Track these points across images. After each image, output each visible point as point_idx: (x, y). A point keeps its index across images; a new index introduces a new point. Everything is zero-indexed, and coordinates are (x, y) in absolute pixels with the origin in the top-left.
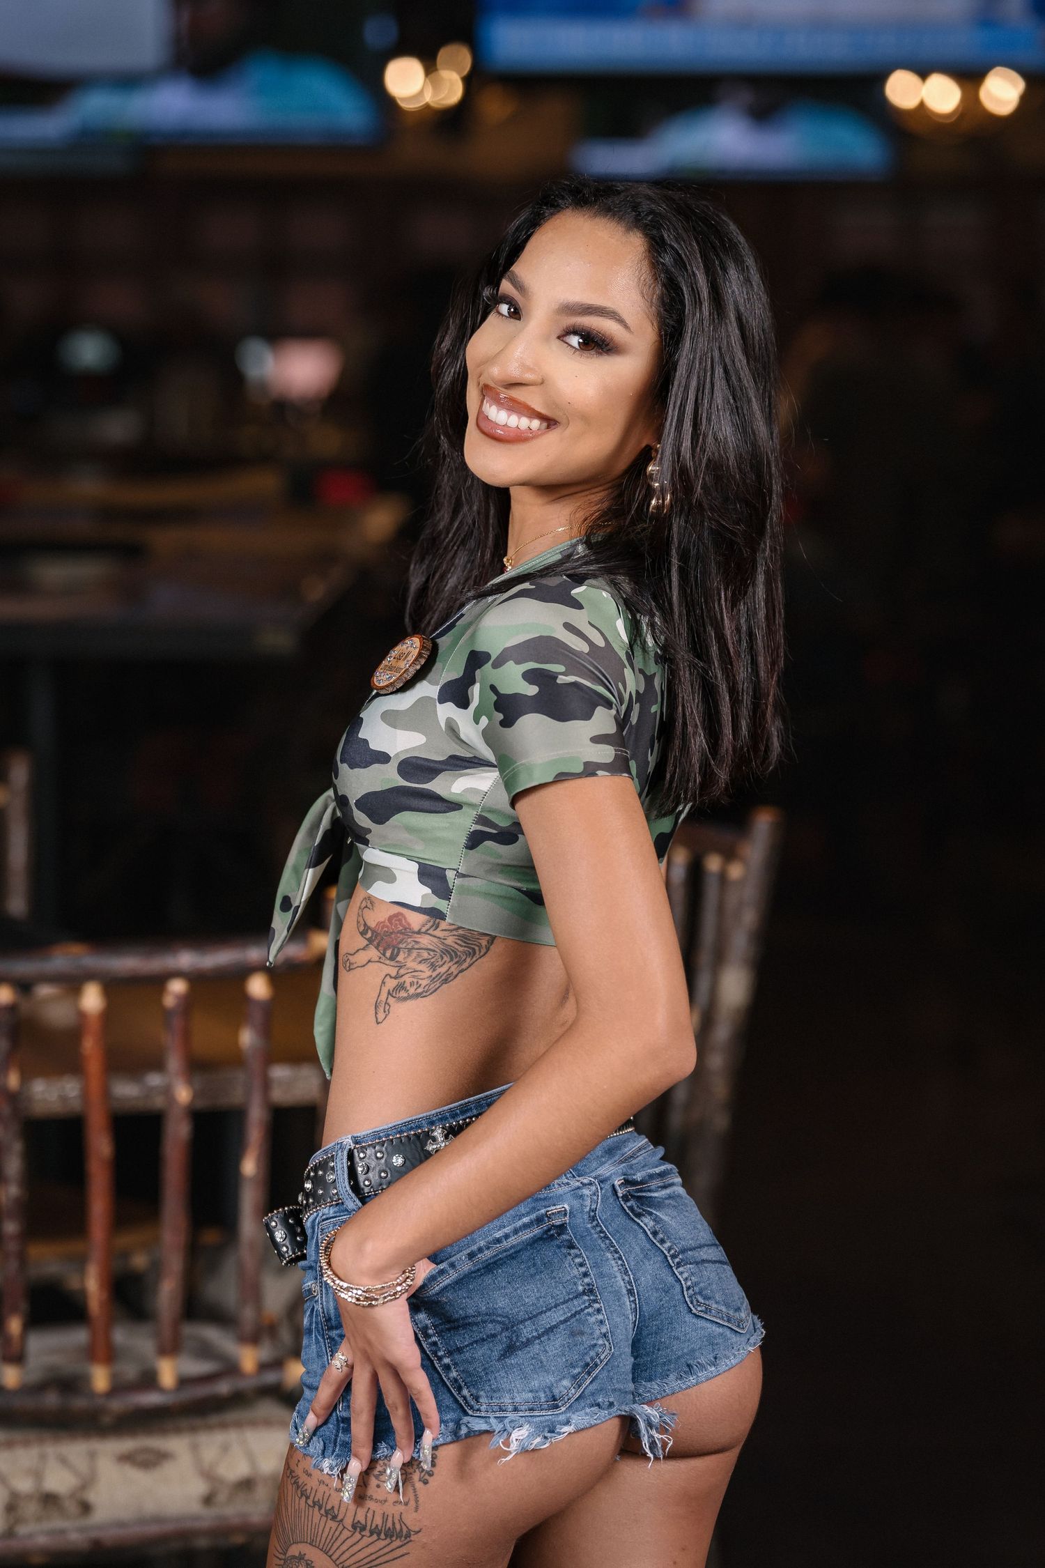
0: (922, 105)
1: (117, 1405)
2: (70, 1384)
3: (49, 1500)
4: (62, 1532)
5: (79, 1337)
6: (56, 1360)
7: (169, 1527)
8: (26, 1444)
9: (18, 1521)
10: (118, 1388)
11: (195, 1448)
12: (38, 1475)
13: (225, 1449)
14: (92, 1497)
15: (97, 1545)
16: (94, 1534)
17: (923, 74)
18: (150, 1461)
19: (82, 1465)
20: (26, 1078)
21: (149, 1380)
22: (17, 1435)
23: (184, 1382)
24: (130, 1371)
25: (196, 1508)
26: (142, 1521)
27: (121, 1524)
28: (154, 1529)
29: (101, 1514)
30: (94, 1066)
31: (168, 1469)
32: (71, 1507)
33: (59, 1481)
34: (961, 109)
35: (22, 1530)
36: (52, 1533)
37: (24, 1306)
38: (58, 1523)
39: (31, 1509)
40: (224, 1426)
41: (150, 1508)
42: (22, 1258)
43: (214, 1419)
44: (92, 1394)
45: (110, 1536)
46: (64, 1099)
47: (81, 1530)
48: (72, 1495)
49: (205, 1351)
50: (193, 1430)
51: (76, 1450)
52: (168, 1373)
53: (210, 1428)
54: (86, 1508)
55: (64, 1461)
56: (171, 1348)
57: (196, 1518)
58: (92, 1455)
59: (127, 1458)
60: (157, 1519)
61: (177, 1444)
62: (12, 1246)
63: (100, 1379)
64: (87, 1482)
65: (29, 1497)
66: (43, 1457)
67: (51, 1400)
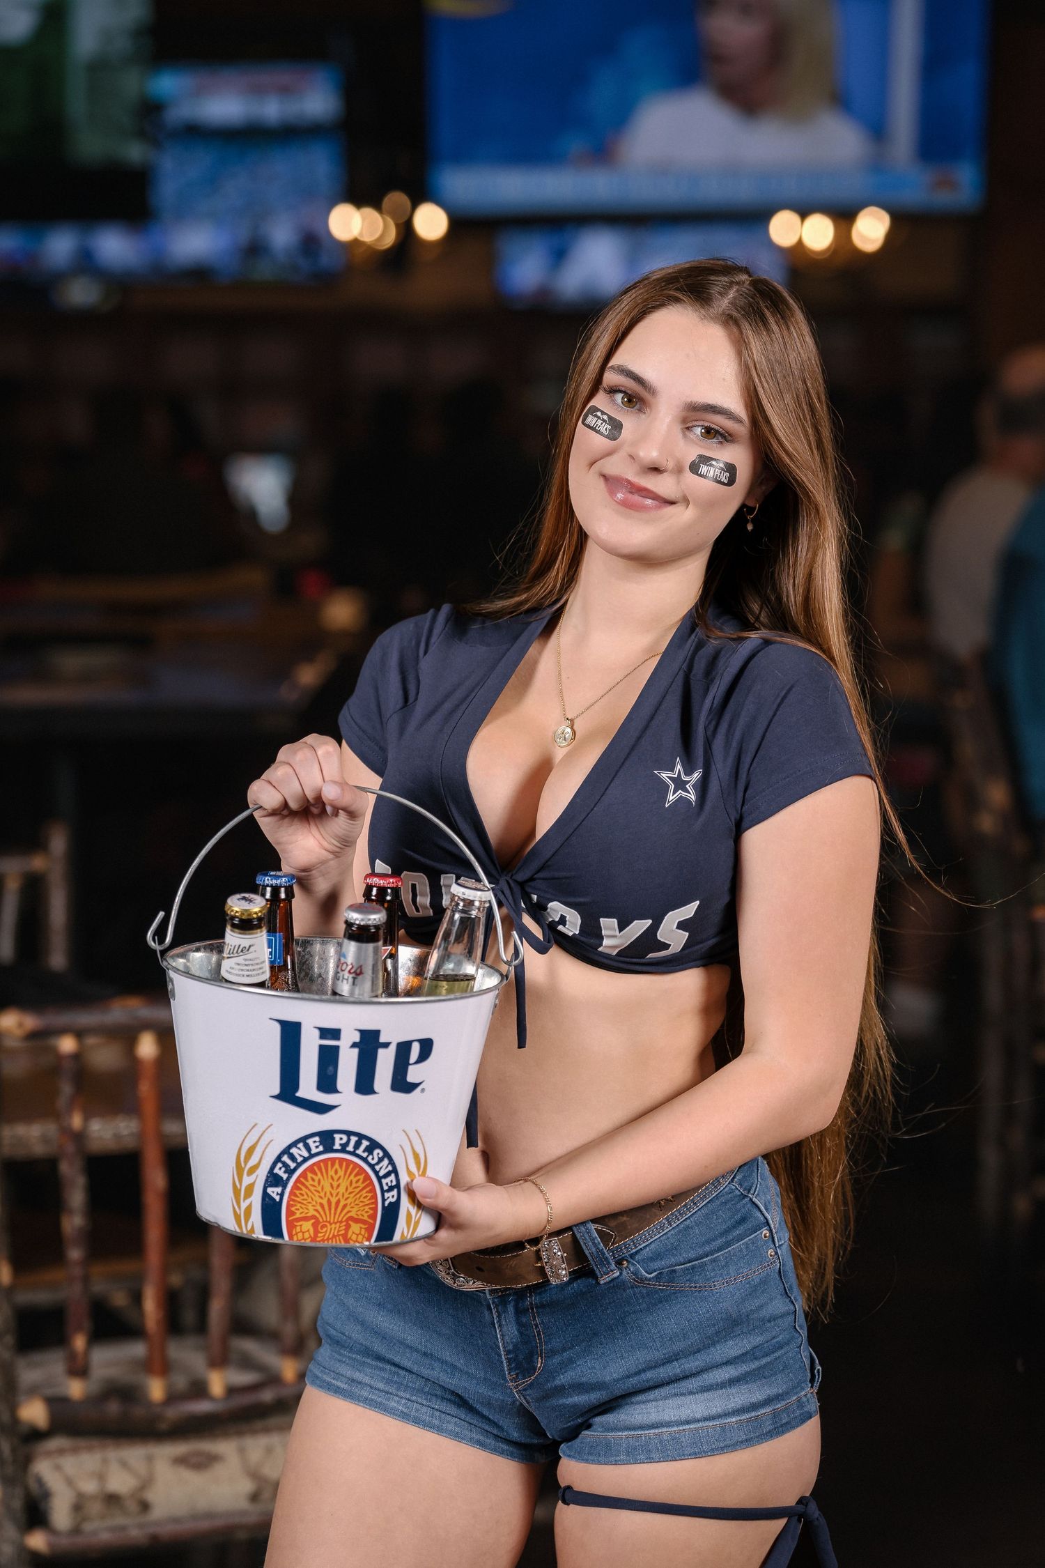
0: (800, 243)
1: (174, 1413)
2: (127, 1393)
3: (112, 1500)
4: (123, 1528)
5: (137, 1350)
6: (113, 1372)
7: (219, 1523)
8: (90, 1449)
9: (84, 1519)
10: (172, 1398)
11: (242, 1451)
12: (101, 1477)
13: (269, 1450)
14: (151, 1496)
15: (155, 1538)
16: (151, 1530)
17: (804, 213)
18: (202, 1463)
19: (141, 1468)
20: (87, 1118)
21: (199, 1389)
22: (81, 1442)
23: (231, 1391)
24: (181, 1382)
25: (244, 1504)
26: (195, 1517)
27: (176, 1520)
28: (205, 1525)
29: (160, 1510)
30: (149, 1107)
31: (219, 1470)
32: (132, 1506)
33: (120, 1482)
34: (833, 246)
35: (88, 1527)
36: (113, 1529)
37: (87, 1324)
38: (120, 1520)
39: (95, 1508)
40: (267, 1430)
41: (202, 1504)
42: (86, 1279)
43: (259, 1424)
44: (149, 1404)
45: (167, 1530)
46: (117, 1136)
47: (141, 1526)
48: (132, 1495)
49: (247, 1363)
50: (240, 1434)
51: (135, 1454)
52: (217, 1383)
53: (254, 1432)
54: (145, 1506)
55: (124, 1464)
56: (220, 1361)
57: (243, 1513)
58: (150, 1459)
59: (181, 1461)
60: (209, 1515)
61: (225, 1447)
62: (77, 1271)
63: (156, 1390)
64: (147, 1483)
65: (93, 1498)
66: (105, 1461)
67: (113, 1408)
